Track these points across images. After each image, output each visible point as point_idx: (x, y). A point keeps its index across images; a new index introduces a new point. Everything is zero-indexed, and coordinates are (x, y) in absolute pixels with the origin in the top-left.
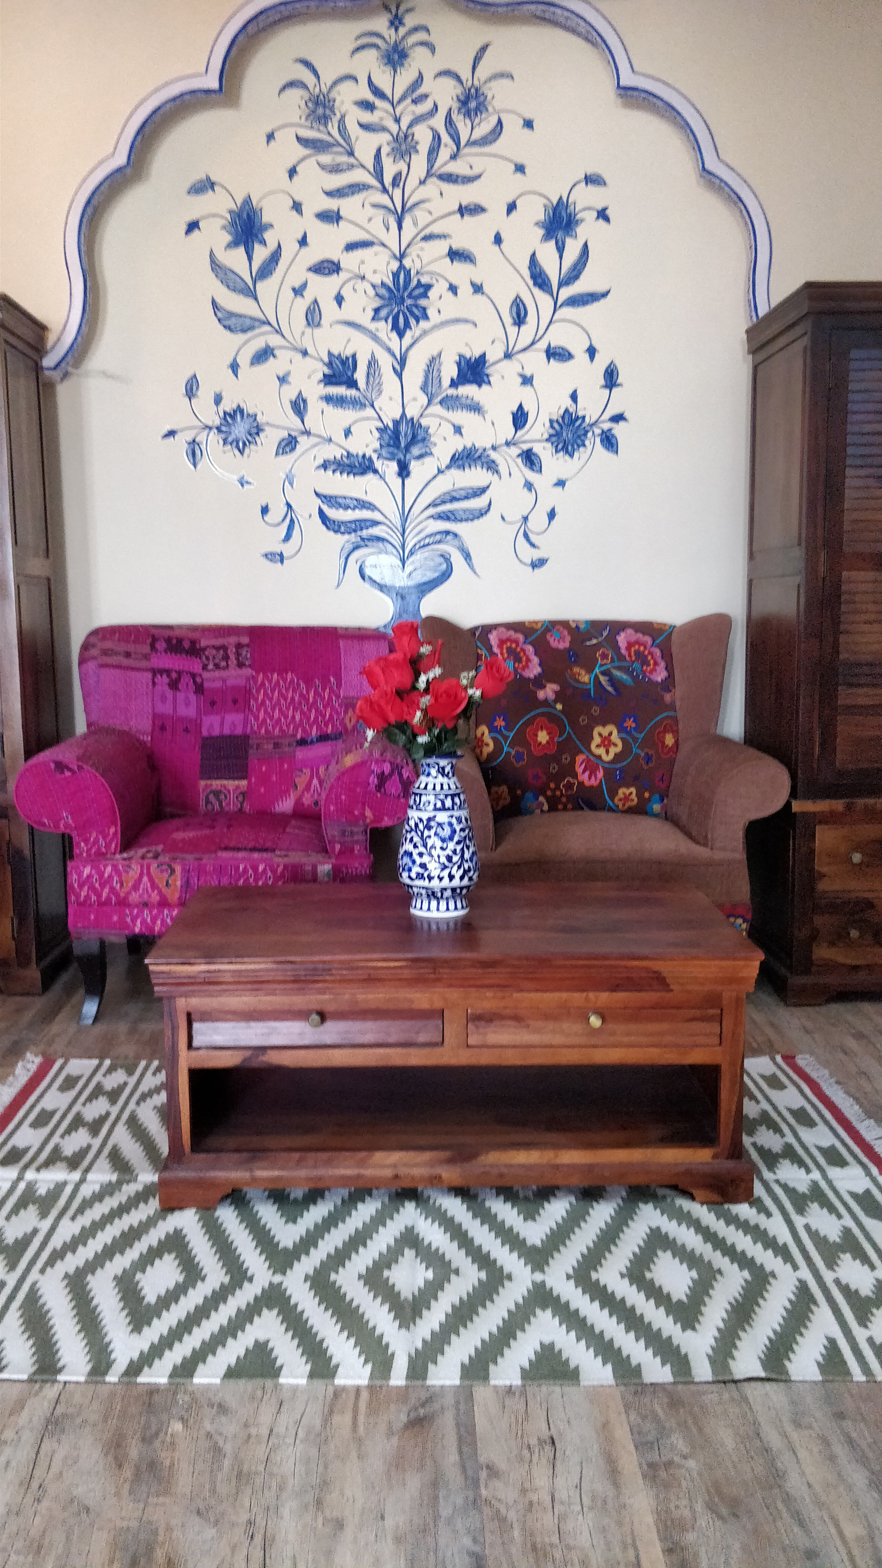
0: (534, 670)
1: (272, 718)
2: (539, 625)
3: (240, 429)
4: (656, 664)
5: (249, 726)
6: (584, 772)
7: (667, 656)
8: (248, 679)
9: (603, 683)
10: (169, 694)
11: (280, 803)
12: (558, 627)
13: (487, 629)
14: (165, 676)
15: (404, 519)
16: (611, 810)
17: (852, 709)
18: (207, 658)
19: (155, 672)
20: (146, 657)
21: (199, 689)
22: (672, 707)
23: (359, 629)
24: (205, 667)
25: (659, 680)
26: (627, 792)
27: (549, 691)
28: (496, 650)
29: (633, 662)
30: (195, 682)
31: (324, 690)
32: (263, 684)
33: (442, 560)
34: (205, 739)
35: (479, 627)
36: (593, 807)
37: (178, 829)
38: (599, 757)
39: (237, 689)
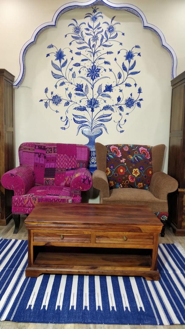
0: (120, 156)
1: (61, 164)
2: (121, 145)
3: (57, 100)
4: (148, 155)
5: (56, 166)
6: (130, 179)
7: (150, 153)
8: (56, 155)
9: (136, 159)
10: (38, 158)
11: (62, 183)
12: (125, 146)
13: (110, 146)
14: (37, 154)
15: (92, 120)
16: (136, 188)
18: (47, 150)
19: (35, 153)
20: (33, 150)
21: (45, 157)
22: (151, 165)
23: (81, 145)
24: (46, 152)
25: (148, 159)
26: (140, 184)
27: (123, 160)
28: (111, 151)
29: (143, 154)
30: (44, 156)
31: (73, 158)
32: (59, 157)
33: (100, 130)
34: (46, 168)
35: (108, 145)
36: (133, 187)
38: (134, 176)
39: (53, 157)
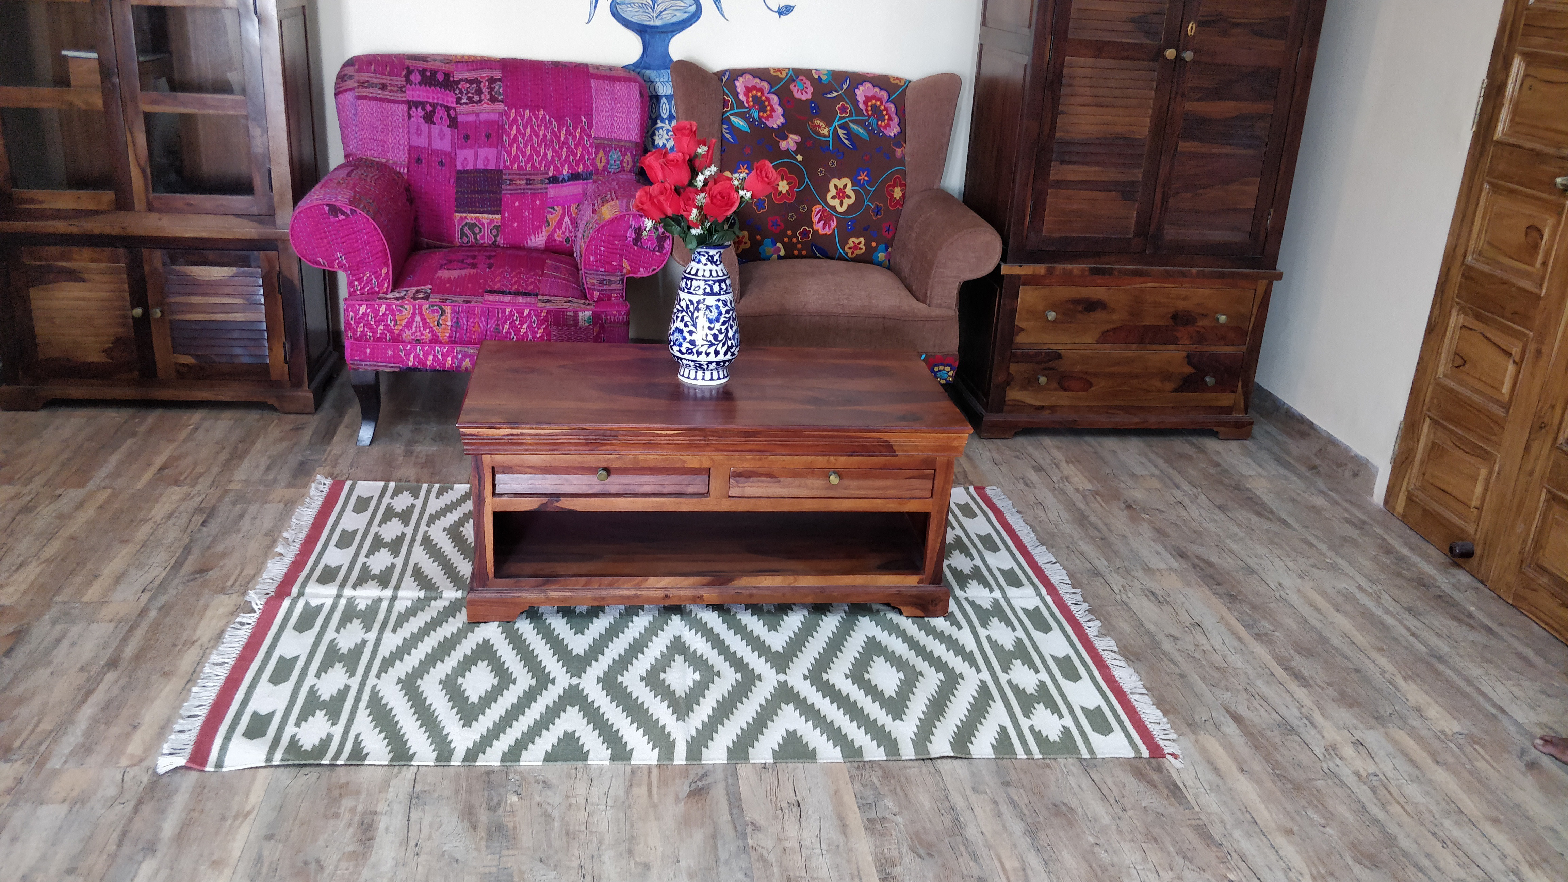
0: (777, 121)
1: (524, 155)
2: (784, 75)
4: (890, 119)
5: (502, 161)
6: (819, 222)
7: (901, 113)
8: (500, 114)
9: (841, 135)
10: (424, 126)
11: (533, 237)
12: (800, 78)
13: (733, 75)
14: (419, 109)
16: (841, 258)
17: (1061, 184)
18: (461, 92)
19: (411, 104)
20: (401, 89)
21: (453, 123)
22: (902, 162)
23: (611, 70)
24: (459, 101)
25: (892, 135)
26: (857, 241)
27: (790, 143)
28: (742, 97)
29: (869, 116)
30: (449, 115)
31: (575, 128)
32: (515, 120)
33: (691, 1)
34: (458, 172)
35: (725, 71)
36: (826, 256)
37: (441, 267)
38: (833, 208)
39: (490, 123)
